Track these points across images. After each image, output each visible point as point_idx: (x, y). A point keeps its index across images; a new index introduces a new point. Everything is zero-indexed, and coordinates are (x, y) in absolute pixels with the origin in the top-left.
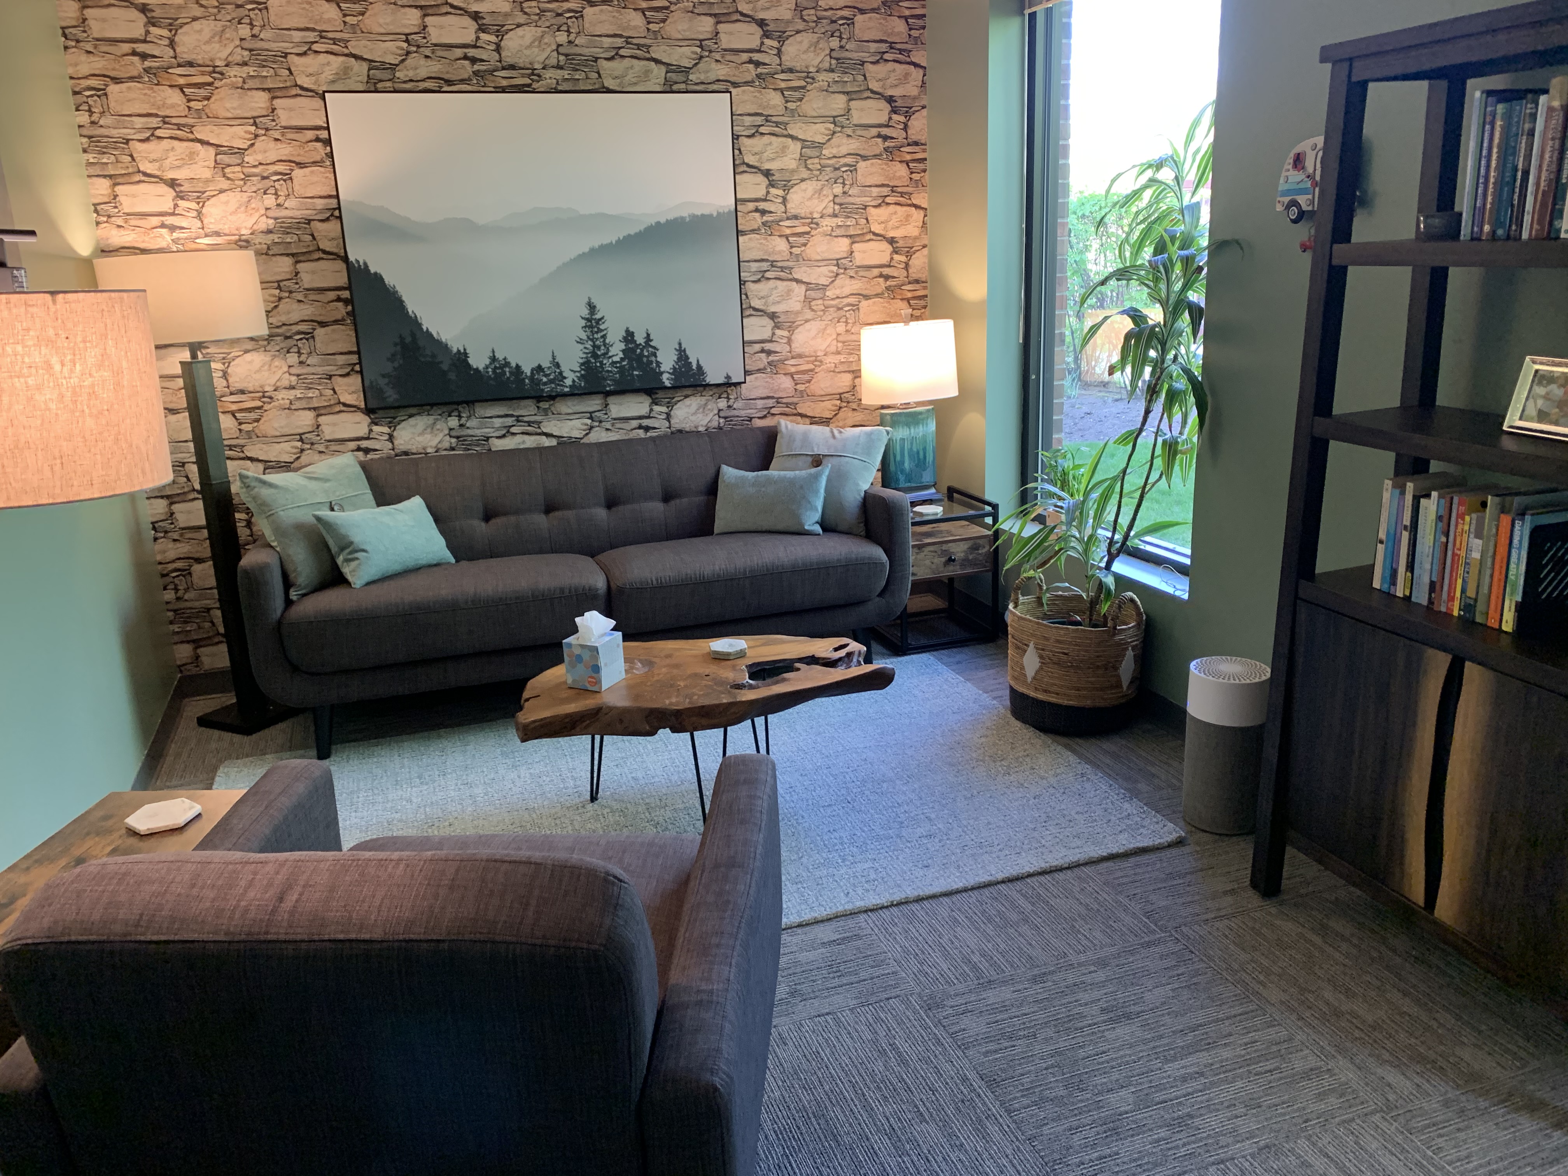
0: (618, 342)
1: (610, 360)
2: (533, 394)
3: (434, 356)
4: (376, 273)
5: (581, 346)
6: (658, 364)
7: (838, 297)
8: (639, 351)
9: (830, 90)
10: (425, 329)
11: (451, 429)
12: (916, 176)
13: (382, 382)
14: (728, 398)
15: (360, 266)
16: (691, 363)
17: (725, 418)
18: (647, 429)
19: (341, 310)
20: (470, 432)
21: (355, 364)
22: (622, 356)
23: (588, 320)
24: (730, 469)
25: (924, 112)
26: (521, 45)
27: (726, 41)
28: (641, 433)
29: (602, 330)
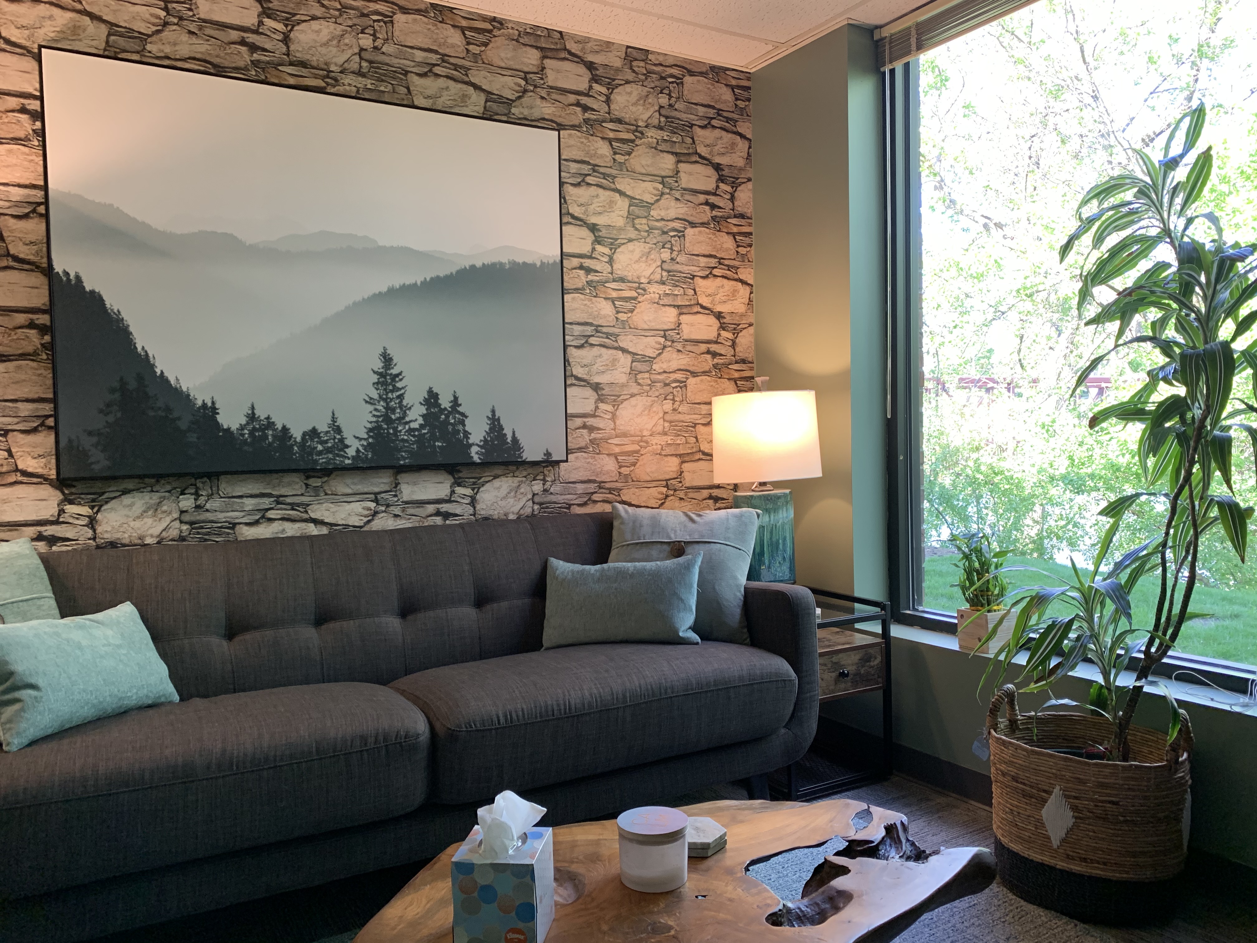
0: (417, 405)
1: (407, 427)
2: (302, 466)
3: (168, 409)
4: (93, 292)
5: (371, 408)
6: (467, 434)
7: (665, 372)
8: (443, 416)
9: (659, 148)
10: (158, 372)
11: (182, 512)
12: (742, 250)
13: (87, 442)
14: (544, 481)
15: (69, 280)
16: (505, 435)
17: (540, 504)
18: (446, 515)
19: (34, 339)
20: (209, 516)
21: (48, 417)
22: (423, 422)
23: (380, 374)
24: (561, 562)
25: (750, 185)
26: (316, 41)
27: (552, 78)
28: (438, 520)
29: (400, 389)
